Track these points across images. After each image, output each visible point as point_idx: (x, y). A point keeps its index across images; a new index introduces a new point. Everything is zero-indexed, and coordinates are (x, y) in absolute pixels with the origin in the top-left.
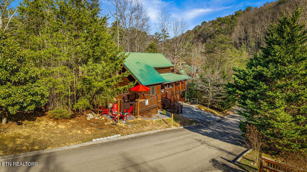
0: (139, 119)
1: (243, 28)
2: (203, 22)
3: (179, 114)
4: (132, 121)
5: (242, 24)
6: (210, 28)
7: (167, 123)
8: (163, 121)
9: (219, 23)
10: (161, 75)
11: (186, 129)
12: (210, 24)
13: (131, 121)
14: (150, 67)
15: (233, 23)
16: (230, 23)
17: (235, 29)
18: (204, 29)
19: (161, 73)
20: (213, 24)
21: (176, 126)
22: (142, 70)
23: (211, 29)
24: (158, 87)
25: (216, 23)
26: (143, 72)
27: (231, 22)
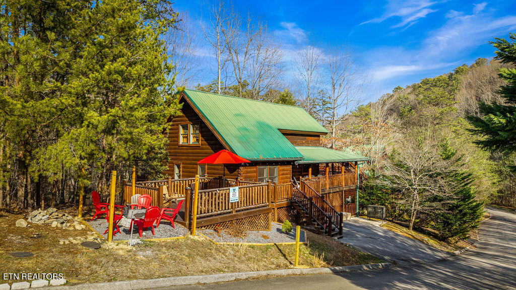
0: (196, 238)
1: (473, 92)
2: (397, 88)
3: (333, 236)
4: (169, 240)
5: (470, 86)
6: (410, 96)
7: (284, 256)
8: (274, 249)
9: (425, 87)
10: (297, 148)
11: (340, 275)
12: (409, 90)
13: (163, 239)
14: (268, 126)
15: (453, 86)
16: (447, 87)
17: (458, 97)
18: (399, 98)
19: (298, 145)
20: (414, 90)
21: (311, 265)
22: (246, 129)
23: (412, 97)
24: (283, 170)
25: (420, 87)
26: (248, 133)
27: (448, 84)
